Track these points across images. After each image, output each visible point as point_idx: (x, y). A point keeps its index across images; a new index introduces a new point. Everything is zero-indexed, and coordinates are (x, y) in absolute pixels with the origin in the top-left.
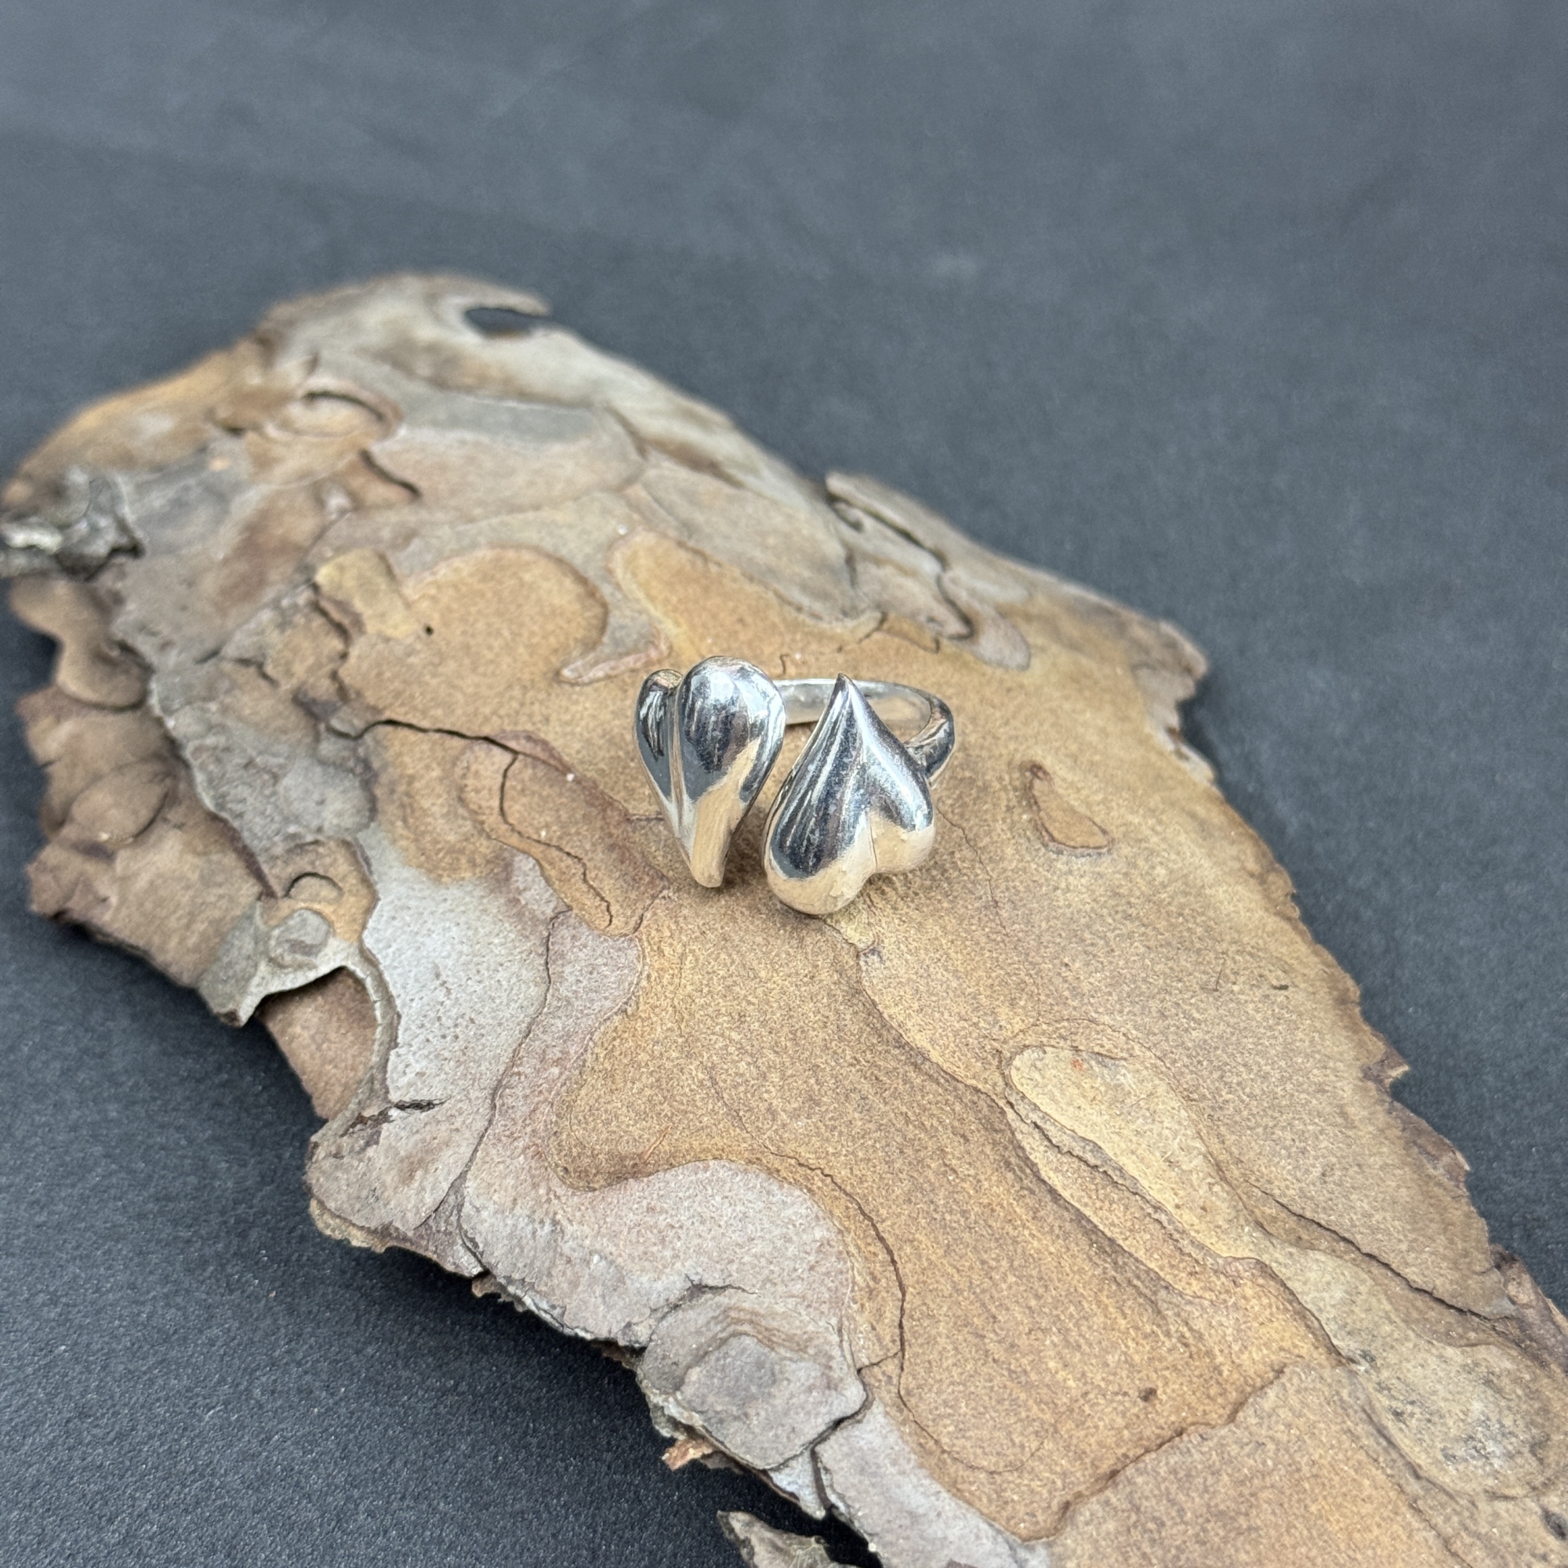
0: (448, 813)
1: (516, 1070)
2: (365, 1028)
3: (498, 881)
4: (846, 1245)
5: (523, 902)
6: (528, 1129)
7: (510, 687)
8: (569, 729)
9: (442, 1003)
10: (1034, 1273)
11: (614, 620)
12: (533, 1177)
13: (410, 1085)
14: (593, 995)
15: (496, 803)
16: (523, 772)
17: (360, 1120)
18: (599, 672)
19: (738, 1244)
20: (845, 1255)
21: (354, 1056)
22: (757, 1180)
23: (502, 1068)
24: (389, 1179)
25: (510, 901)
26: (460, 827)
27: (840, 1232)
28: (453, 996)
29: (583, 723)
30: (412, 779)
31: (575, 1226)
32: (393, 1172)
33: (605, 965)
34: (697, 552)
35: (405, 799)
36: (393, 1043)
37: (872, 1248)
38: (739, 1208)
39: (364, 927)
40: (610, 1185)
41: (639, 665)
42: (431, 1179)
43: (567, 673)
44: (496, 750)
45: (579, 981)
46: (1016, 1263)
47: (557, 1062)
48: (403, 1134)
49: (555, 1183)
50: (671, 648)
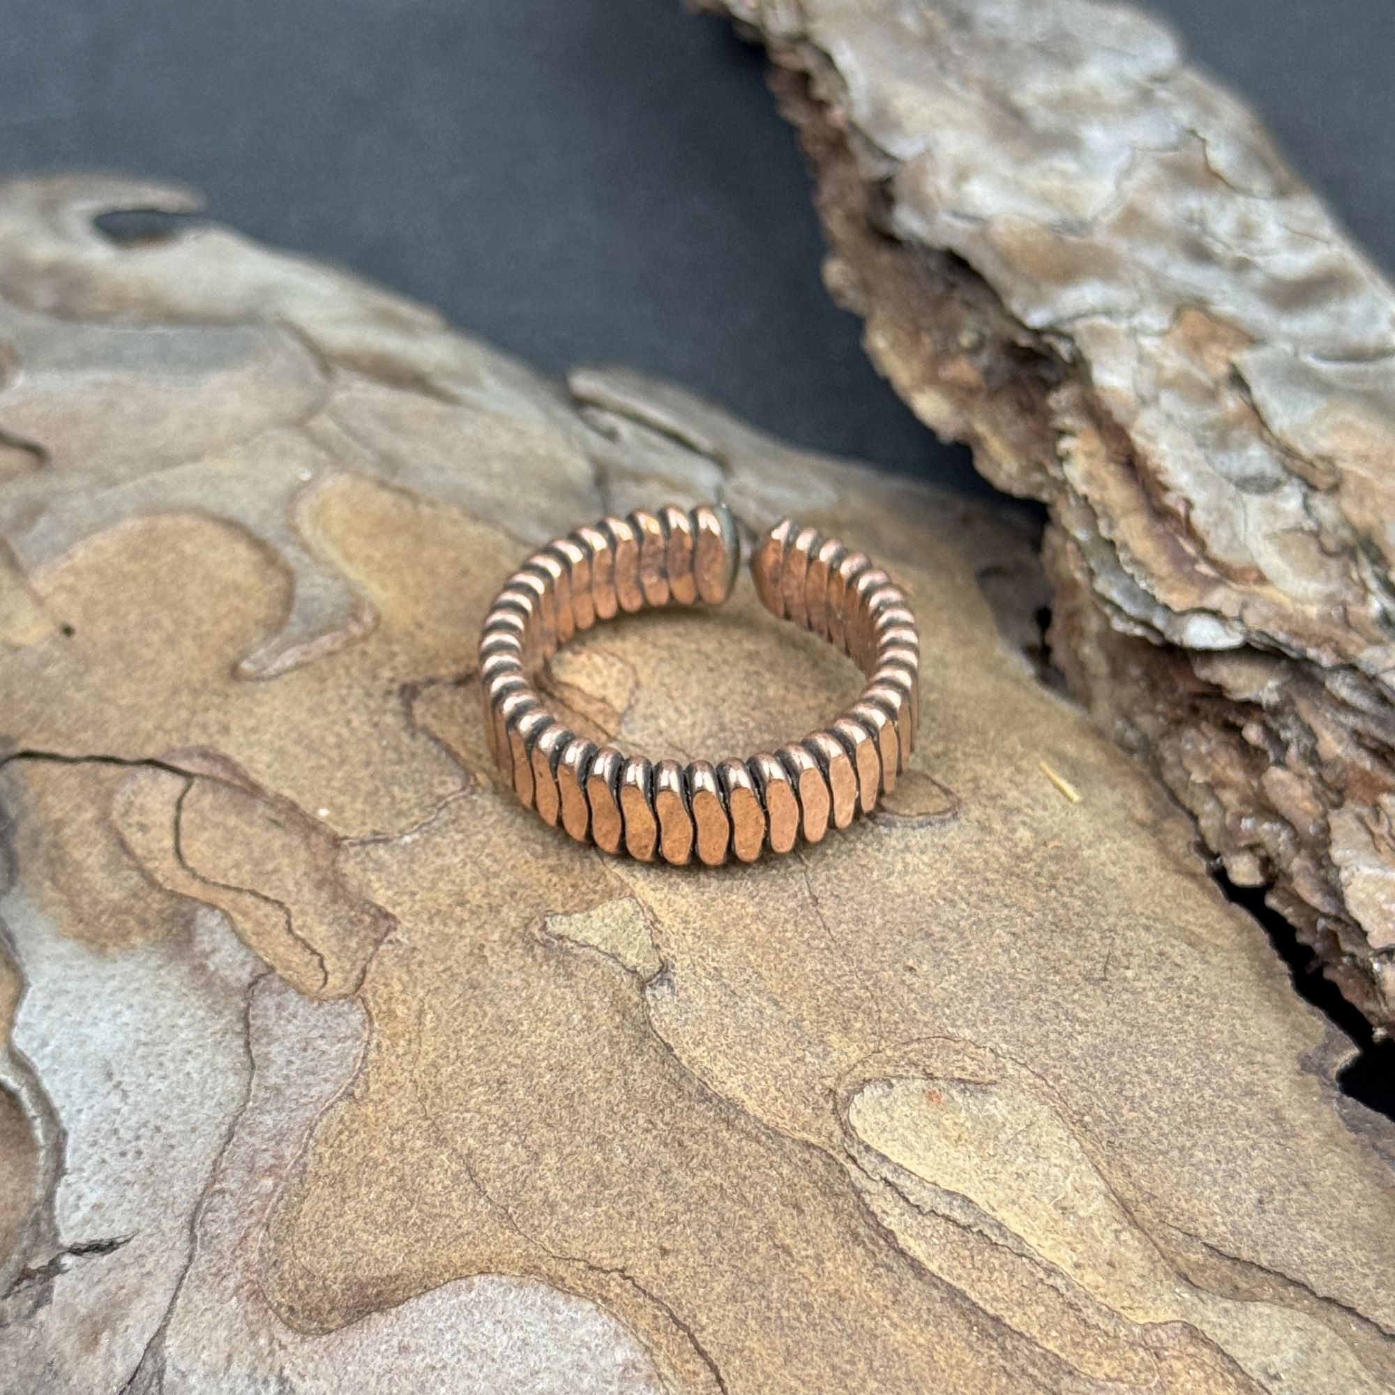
0: (109, 863)
1: (217, 1186)
2: (26, 1153)
3: (178, 944)
4: (656, 1366)
5: (212, 968)
6: (240, 1263)
7: (176, 691)
8: (254, 738)
9: (118, 1111)
10: (901, 1374)
11: (302, 590)
12: (250, 1324)
13: (86, 1221)
14: (310, 1079)
15: (168, 842)
16: (203, 800)
17: (26, 1274)
18: (290, 657)
19: (518, 1381)
20: (656, 1379)
21: (15, 1191)
22: (538, 1295)
23: (200, 1187)
24: (68, 1347)
25: (195, 968)
26: (126, 879)
27: (647, 1349)
28: (130, 1101)
29: (272, 729)
30: (59, 825)
31: (309, 1382)
32: (73, 1338)
33: (322, 1037)
34: (403, 492)
35: (54, 853)
36: (59, 1170)
37: (690, 1367)
38: (517, 1334)
39: (11, 1023)
40: (349, 1323)
41: (338, 645)
42: (121, 1341)
43: (246, 666)
44: (165, 776)
45: (290, 1062)
46: (876, 1364)
47: (270, 1171)
48: (81, 1286)
49: (279, 1328)
50: (377, 618)
